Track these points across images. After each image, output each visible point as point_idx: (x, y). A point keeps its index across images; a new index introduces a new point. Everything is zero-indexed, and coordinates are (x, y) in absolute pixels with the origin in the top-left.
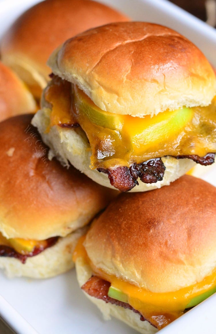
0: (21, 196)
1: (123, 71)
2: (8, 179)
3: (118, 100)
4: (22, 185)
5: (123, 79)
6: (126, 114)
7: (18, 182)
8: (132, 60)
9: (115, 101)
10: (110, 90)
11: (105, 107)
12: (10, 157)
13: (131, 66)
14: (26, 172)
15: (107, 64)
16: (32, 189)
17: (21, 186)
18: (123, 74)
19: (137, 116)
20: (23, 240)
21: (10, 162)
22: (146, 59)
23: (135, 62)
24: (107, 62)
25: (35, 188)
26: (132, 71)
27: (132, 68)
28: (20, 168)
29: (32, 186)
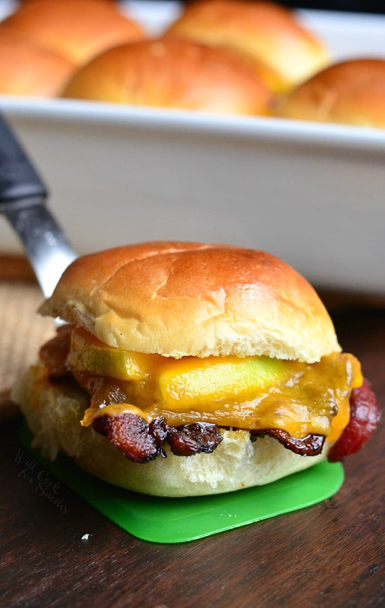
1: (152, 282)
3: (139, 329)
5: (151, 295)
6: (153, 352)
8: (170, 269)
9: (134, 331)
10: (126, 314)
11: (115, 342)
13: (167, 277)
15: (126, 275)
18: (151, 288)
19: (172, 355)
22: (196, 267)
23: (174, 271)
24: (126, 273)
26: (168, 282)
27: (169, 279)
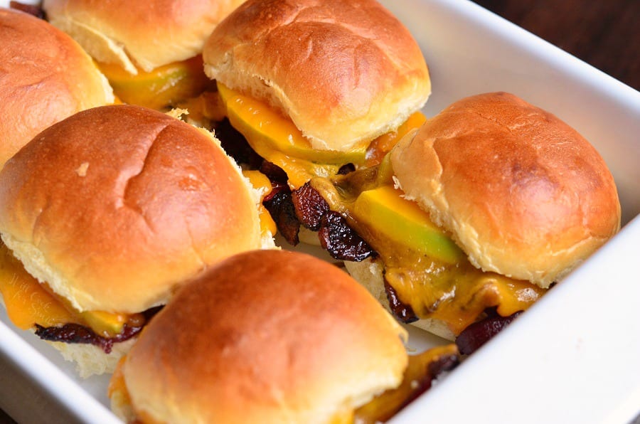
0: (101, 241)
2: (80, 214)
4: (103, 223)
7: (96, 218)
12: (82, 178)
14: (108, 203)
16: (120, 229)
17: (101, 225)
20: (106, 313)
21: (81, 186)
25: (125, 227)
28: (99, 195)
29: (119, 225)
